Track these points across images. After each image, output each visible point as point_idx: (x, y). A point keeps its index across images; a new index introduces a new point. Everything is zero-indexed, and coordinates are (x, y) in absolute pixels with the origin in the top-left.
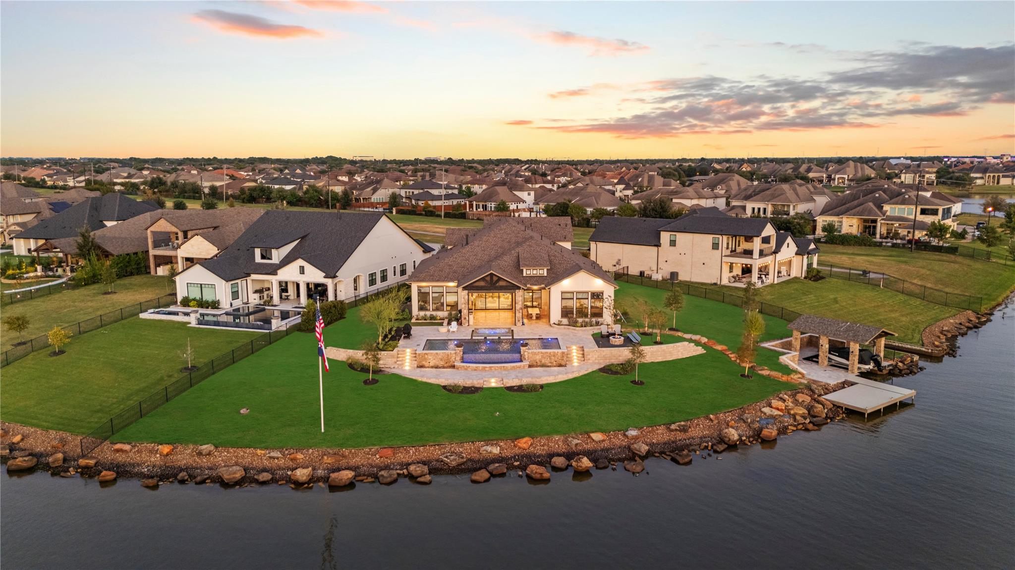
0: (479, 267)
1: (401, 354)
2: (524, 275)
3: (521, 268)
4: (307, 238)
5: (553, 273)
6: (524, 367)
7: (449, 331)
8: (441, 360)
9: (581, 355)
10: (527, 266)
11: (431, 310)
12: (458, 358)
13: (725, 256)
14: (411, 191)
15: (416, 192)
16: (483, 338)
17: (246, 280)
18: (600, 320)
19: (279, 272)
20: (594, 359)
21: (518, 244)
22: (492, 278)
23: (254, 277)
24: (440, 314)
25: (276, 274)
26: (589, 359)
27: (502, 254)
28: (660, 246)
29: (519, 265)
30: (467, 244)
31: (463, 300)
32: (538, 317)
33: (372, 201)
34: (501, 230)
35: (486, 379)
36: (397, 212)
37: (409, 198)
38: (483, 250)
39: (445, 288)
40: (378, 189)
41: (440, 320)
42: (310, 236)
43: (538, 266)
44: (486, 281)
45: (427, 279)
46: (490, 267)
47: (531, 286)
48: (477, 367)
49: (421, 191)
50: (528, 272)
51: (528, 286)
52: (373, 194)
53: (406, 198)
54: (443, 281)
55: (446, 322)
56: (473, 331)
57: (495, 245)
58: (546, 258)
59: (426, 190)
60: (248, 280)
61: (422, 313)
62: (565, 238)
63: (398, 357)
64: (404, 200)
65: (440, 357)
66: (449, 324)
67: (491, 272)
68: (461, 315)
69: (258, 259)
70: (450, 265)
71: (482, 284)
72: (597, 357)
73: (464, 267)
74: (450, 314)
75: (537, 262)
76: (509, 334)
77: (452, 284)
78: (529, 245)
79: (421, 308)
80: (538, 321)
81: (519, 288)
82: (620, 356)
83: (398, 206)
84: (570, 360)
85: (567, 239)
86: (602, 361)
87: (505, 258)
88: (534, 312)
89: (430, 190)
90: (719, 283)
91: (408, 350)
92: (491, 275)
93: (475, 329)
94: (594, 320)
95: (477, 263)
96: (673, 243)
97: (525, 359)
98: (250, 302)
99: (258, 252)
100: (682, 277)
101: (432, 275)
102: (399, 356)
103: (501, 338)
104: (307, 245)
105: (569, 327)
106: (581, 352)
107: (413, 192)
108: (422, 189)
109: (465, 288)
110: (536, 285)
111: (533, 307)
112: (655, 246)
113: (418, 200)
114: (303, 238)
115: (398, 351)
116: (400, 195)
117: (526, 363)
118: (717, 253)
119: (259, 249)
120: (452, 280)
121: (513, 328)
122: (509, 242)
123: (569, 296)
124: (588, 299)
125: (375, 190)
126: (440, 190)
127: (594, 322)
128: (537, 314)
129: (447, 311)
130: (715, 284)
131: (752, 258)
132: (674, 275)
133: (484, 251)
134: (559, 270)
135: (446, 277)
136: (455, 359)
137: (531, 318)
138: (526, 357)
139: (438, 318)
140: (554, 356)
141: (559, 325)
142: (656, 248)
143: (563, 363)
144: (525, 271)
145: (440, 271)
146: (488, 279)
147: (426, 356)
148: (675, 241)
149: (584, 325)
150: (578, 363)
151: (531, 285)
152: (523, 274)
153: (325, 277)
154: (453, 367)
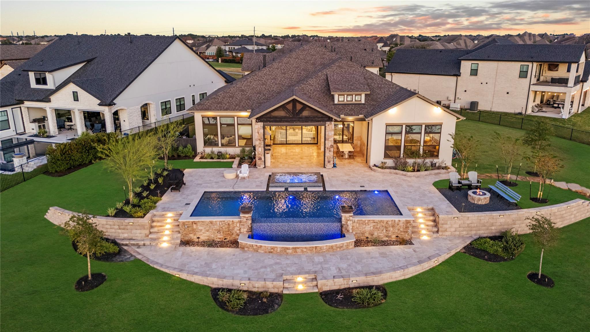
0: (279, 93)
1: (158, 221)
2: (336, 102)
3: (332, 93)
4: (92, 62)
5: (373, 100)
6: (348, 245)
7: (237, 176)
8: (219, 231)
9: (432, 223)
10: (340, 90)
11: (220, 145)
12: (244, 230)
13: (533, 85)
14: (233, 47)
15: (236, 47)
16: (283, 189)
17: (20, 107)
18: (435, 160)
19: (52, 98)
20: (453, 230)
21: (324, 66)
22: (294, 107)
23: (27, 104)
24: (231, 151)
25: (49, 101)
26: (446, 231)
27: (307, 77)
28: (460, 76)
29: (329, 90)
30: (265, 66)
31: (257, 134)
32: (352, 156)
33: (206, 54)
34: (304, 50)
35: (288, 277)
36: (222, 61)
37: (231, 51)
38: (283, 73)
39: (236, 118)
40: (210, 46)
41: (230, 158)
42: (96, 60)
43: (353, 90)
44: (287, 109)
45: (213, 108)
46: (293, 91)
47: (345, 117)
48: (273, 248)
49: (240, 47)
50: (341, 99)
51: (342, 116)
52: (207, 49)
53: (229, 51)
54: (234, 110)
55: (236, 161)
56: (270, 176)
57: (297, 68)
58: (362, 80)
59: (243, 46)
60: (22, 108)
61: (208, 150)
62: (373, 63)
63: (152, 227)
64: (228, 53)
65: (217, 227)
66: (240, 165)
67: (294, 97)
68: (255, 154)
69: (33, 84)
70: (243, 91)
71: (282, 113)
72: (457, 226)
73: (260, 93)
74: (243, 151)
75: (352, 85)
76: (319, 184)
77: (245, 114)
78: (339, 66)
79: (208, 143)
80: (352, 161)
81: (330, 119)
82: (492, 225)
83: (223, 56)
84: (416, 232)
85: (375, 64)
86: (464, 233)
87: (311, 81)
88: (346, 148)
89: (246, 46)
90: (524, 112)
91: (170, 214)
92: (294, 101)
93: (273, 173)
94: (428, 161)
95: (275, 88)
96: (474, 72)
97: (348, 231)
98: (27, 132)
99: (32, 76)
100: (481, 107)
101: (220, 103)
102: (154, 224)
103: (309, 189)
104: (90, 69)
105: (397, 171)
106: (432, 218)
107: (234, 48)
108: (240, 45)
109: (259, 120)
110: (351, 115)
111: (343, 142)
112: (454, 75)
113: (238, 53)
114: (89, 61)
115: (155, 215)
116: (225, 50)
117: (349, 240)
118: (526, 81)
119: (33, 73)
120: (244, 109)
121: (323, 172)
122: (314, 64)
123: (396, 129)
124: (420, 133)
125: (208, 47)
126: (253, 46)
127: (429, 164)
128: (350, 152)
129: (239, 146)
130: (520, 114)
131: (567, 86)
132: (474, 105)
133: (285, 73)
134: (379, 96)
135: (237, 105)
136: (240, 230)
137: (342, 156)
138: (350, 228)
139: (228, 156)
140: (393, 226)
141: (382, 168)
142: (455, 78)
143: (407, 237)
144: (336, 97)
145: (230, 97)
146: (290, 107)
147: (195, 226)
148: (477, 70)
149: (417, 169)
150: (428, 235)
151: (345, 115)
152: (334, 101)
153: (100, 105)
154: (235, 243)
